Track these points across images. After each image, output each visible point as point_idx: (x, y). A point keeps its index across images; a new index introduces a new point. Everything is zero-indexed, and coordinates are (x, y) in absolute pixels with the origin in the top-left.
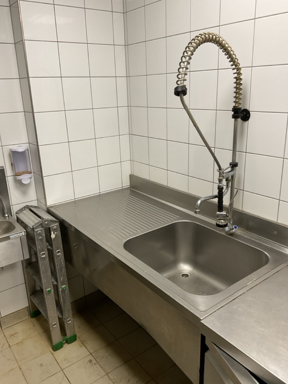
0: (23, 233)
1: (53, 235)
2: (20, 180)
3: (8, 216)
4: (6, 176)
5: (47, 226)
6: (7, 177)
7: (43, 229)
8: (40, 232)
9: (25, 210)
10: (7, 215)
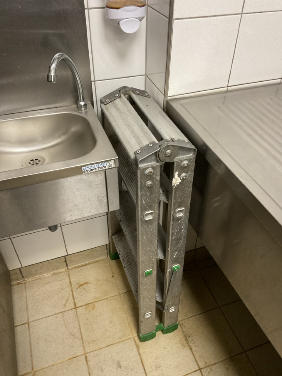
0: (112, 163)
1: (176, 180)
2: (116, 20)
3: (85, 105)
4: (86, 6)
5: (168, 160)
6: (88, 9)
7: (158, 164)
8: (150, 172)
9: (120, 97)
10: (82, 103)
